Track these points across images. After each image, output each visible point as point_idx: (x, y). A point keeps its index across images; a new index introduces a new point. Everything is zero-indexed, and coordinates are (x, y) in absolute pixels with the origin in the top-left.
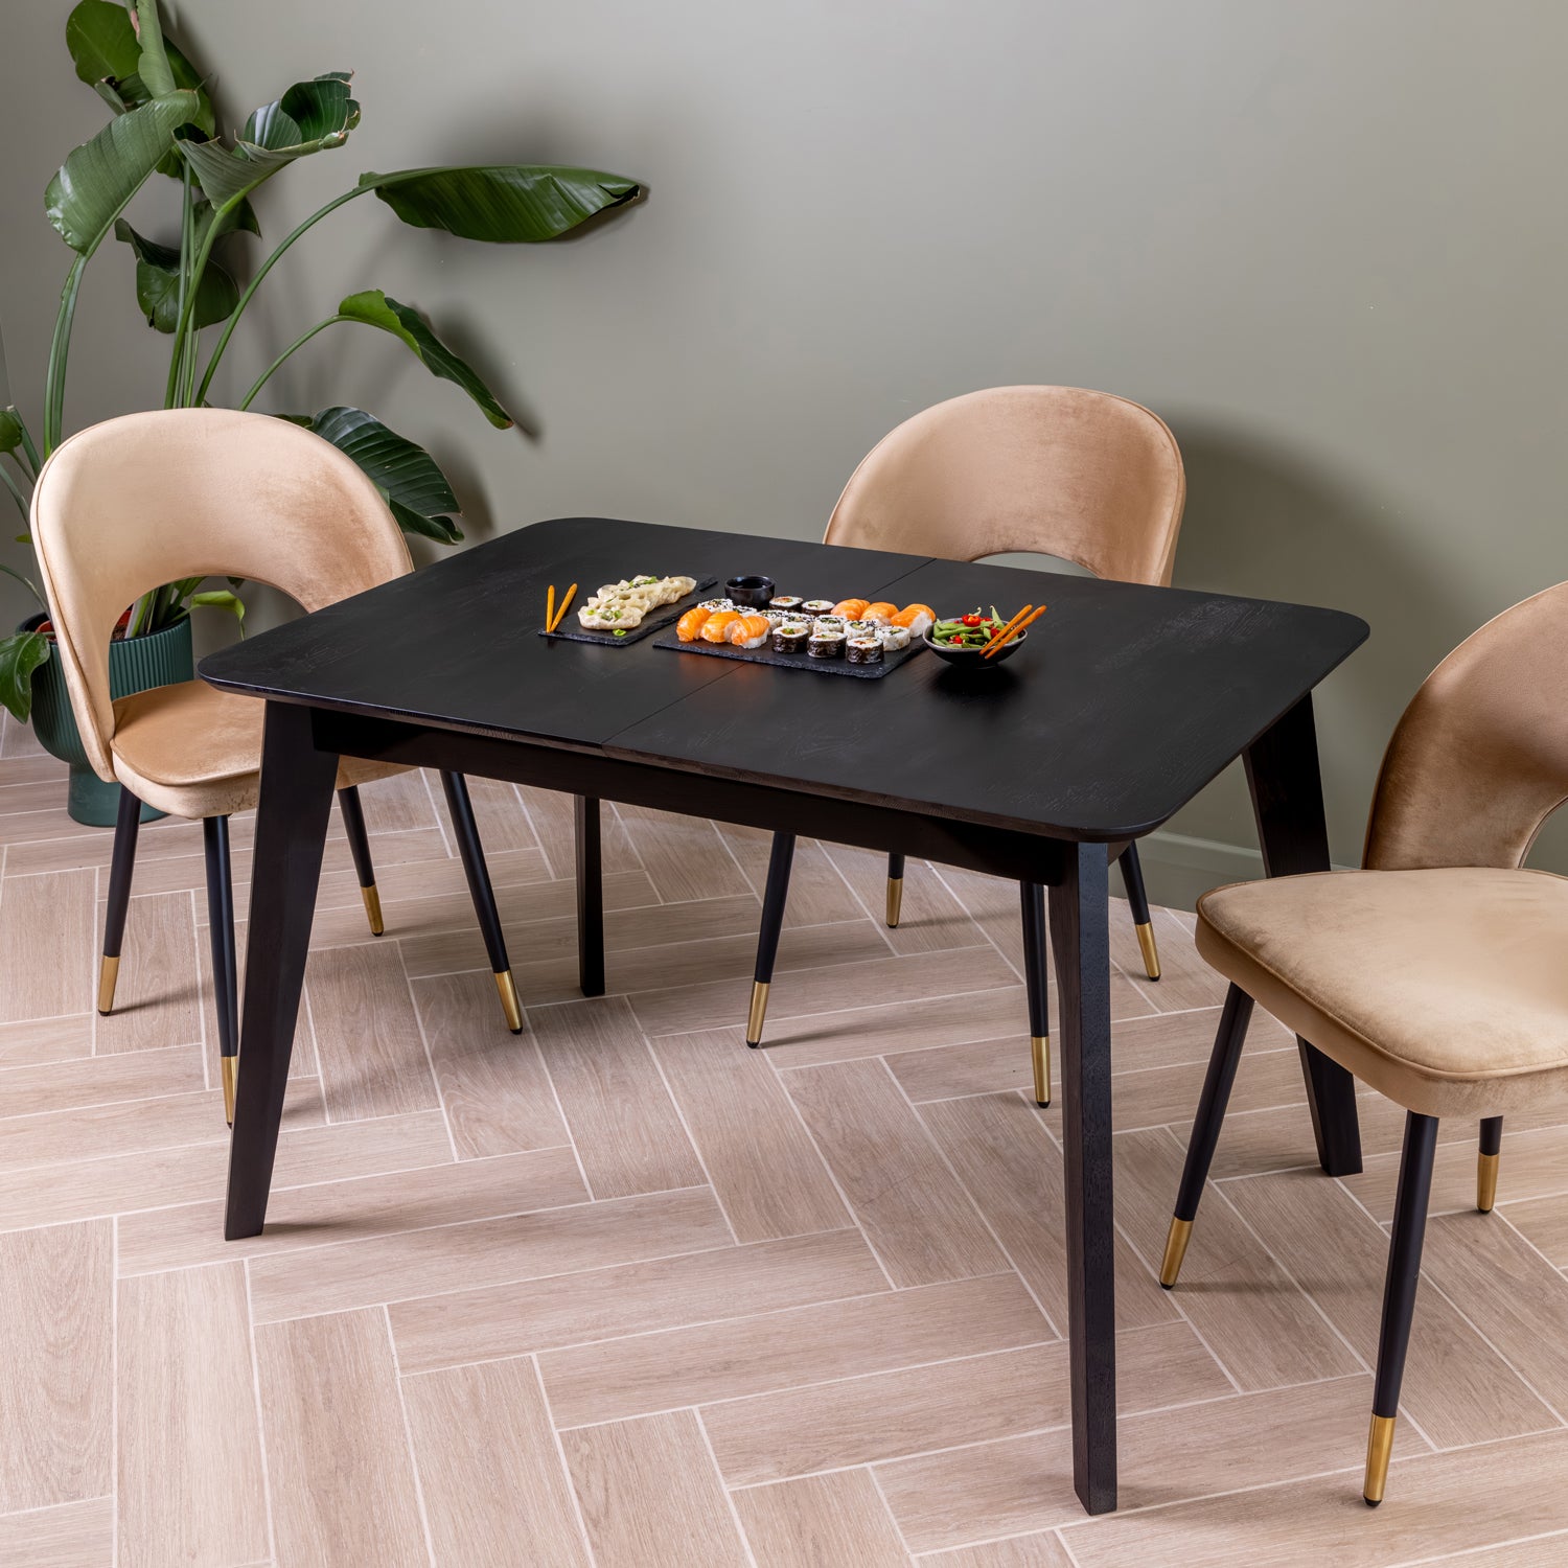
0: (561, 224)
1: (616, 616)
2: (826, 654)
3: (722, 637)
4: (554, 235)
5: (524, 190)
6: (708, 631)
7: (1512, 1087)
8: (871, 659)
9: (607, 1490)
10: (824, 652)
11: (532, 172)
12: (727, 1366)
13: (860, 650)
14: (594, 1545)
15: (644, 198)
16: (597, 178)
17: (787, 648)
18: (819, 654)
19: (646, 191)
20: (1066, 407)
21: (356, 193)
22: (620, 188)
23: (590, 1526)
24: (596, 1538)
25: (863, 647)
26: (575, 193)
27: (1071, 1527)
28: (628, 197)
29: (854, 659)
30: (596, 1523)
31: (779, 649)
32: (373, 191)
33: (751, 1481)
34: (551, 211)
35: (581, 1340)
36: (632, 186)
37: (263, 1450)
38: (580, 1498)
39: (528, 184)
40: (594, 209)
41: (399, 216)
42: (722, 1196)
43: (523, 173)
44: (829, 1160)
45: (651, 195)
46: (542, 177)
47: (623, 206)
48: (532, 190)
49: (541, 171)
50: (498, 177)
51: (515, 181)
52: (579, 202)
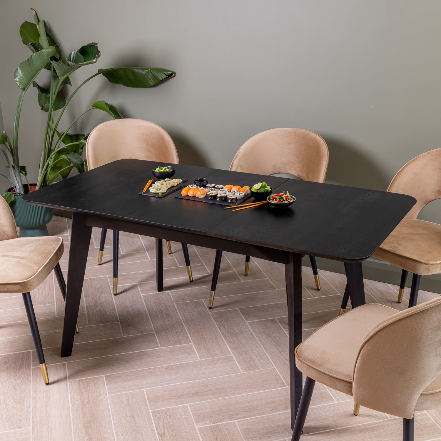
0: (152, 83)
1: (160, 189)
3: (194, 195)
4: (150, 86)
5: (143, 74)
6: (190, 193)
8: (234, 201)
9: (164, 427)
10: (221, 199)
11: (145, 69)
12: (197, 393)
15: (175, 76)
16: (162, 71)
17: (211, 198)
19: (175, 74)
21: (97, 74)
22: (169, 73)
23: (159, 437)
25: (232, 198)
26: (157, 74)
28: (171, 75)
29: (229, 201)
30: (161, 436)
31: (209, 198)
32: (102, 74)
33: (203, 425)
34: (150, 79)
35: (157, 386)
36: (172, 73)
37: (71, 415)
38: (157, 429)
39: (144, 72)
40: (161, 79)
41: (109, 81)
42: (195, 347)
43: (142, 69)
44: (224, 337)
45: (176, 75)
46: (148, 70)
47: (169, 78)
48: (145, 74)
49: (147, 69)
50: (136, 70)
51: (140, 71)
52: (157, 77)
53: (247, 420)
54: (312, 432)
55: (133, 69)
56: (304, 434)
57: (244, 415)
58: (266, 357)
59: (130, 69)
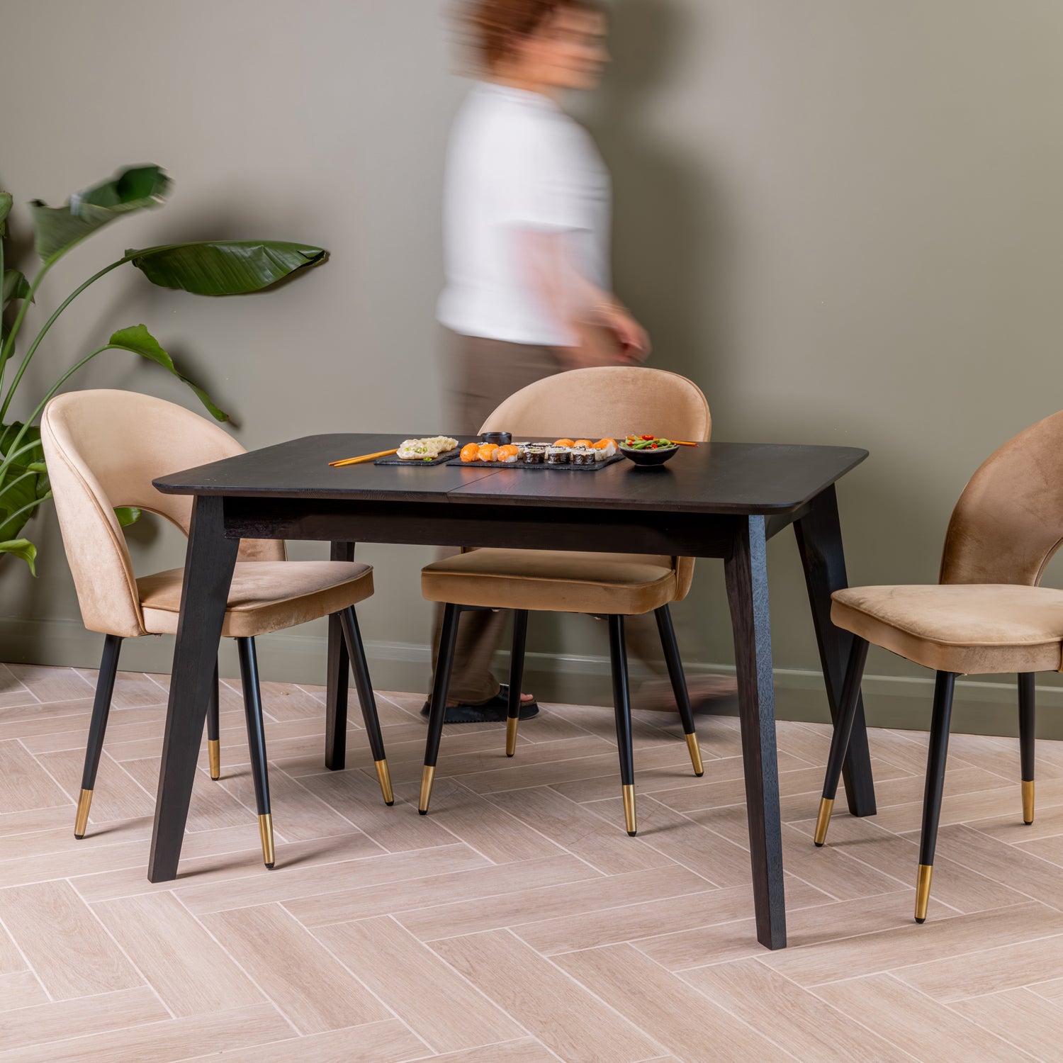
0: (268, 277)
1: (424, 450)
2: (560, 461)
3: (491, 457)
4: (264, 286)
5: (244, 258)
6: (482, 454)
7: (992, 653)
8: (589, 462)
9: (468, 962)
10: (559, 460)
11: (250, 244)
12: (517, 911)
13: (582, 456)
14: (473, 982)
15: (326, 260)
16: (295, 248)
17: (534, 460)
18: (556, 461)
19: (328, 254)
20: (627, 378)
21: (123, 261)
22: (312, 253)
23: (466, 975)
24: (472, 979)
25: (584, 454)
26: (280, 257)
27: (764, 956)
28: (319, 258)
29: (579, 462)
30: (470, 974)
31: (529, 461)
32: (131, 261)
33: (557, 952)
34: (262, 269)
35: (417, 907)
36: (321, 251)
37: (236, 962)
38: (453, 966)
39: (248, 253)
40: (293, 267)
41: (149, 279)
42: (475, 847)
43: (243, 245)
44: (536, 829)
45: (330, 258)
46: (257, 248)
47: (313, 265)
48: (250, 257)
49: (256, 244)
50: (225, 249)
51: (238, 251)
52: (283, 263)
53: (655, 938)
54: (806, 943)
55: (217, 246)
56: (790, 947)
57: (643, 933)
58: (649, 850)
59: (211, 245)
